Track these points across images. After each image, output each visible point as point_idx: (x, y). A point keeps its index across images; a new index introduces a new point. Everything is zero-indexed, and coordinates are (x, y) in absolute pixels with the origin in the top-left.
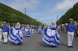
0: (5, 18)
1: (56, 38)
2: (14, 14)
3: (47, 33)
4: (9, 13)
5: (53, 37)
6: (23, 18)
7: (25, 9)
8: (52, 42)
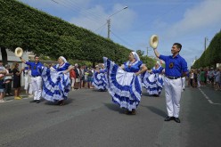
0: (48, 48)
1: (134, 89)
2: (73, 38)
3: (118, 80)
4: (57, 35)
5: (128, 88)
6: (99, 47)
7: (109, 21)
8: (127, 99)
